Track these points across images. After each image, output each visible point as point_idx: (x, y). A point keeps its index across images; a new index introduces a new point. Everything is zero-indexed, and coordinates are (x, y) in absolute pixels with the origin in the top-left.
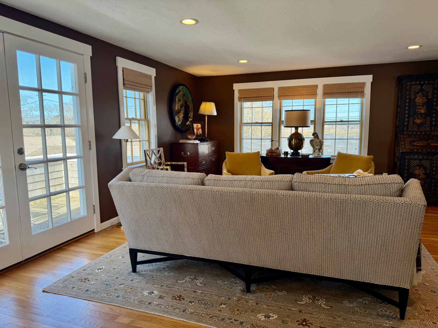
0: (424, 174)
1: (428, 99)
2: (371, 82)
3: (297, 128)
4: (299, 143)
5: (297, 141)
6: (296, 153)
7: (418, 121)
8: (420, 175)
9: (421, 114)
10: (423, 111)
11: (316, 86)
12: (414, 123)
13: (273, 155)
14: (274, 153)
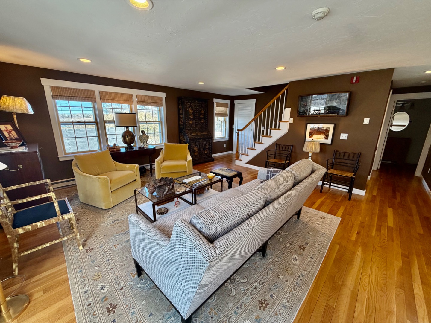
0: (198, 149)
1: (193, 111)
2: (165, 98)
3: (127, 127)
4: (132, 139)
5: (130, 138)
6: (129, 147)
7: (191, 122)
8: (196, 150)
9: (191, 118)
10: (192, 117)
11: (132, 95)
12: (189, 123)
13: (114, 151)
14: (114, 149)
